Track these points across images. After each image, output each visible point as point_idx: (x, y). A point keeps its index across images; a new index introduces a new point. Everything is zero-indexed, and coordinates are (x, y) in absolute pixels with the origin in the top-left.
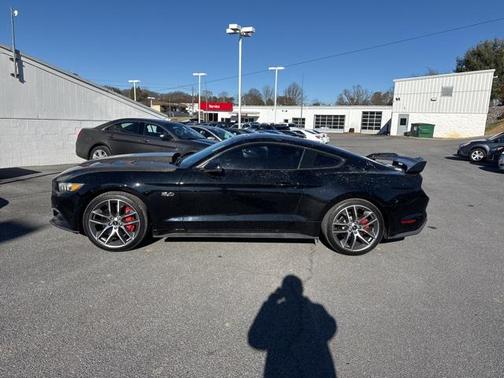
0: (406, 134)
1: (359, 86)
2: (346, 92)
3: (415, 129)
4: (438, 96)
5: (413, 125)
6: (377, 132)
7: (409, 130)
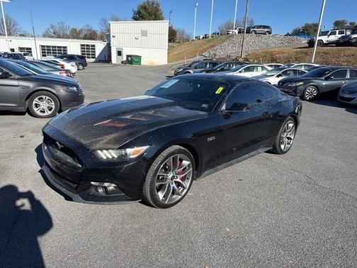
0: (122, 62)
1: (62, 23)
2: (52, 27)
3: (130, 59)
4: (139, 36)
5: (128, 56)
6: (93, 60)
7: (125, 59)
